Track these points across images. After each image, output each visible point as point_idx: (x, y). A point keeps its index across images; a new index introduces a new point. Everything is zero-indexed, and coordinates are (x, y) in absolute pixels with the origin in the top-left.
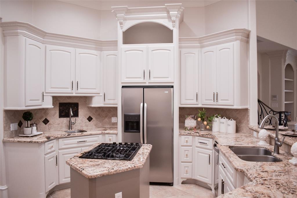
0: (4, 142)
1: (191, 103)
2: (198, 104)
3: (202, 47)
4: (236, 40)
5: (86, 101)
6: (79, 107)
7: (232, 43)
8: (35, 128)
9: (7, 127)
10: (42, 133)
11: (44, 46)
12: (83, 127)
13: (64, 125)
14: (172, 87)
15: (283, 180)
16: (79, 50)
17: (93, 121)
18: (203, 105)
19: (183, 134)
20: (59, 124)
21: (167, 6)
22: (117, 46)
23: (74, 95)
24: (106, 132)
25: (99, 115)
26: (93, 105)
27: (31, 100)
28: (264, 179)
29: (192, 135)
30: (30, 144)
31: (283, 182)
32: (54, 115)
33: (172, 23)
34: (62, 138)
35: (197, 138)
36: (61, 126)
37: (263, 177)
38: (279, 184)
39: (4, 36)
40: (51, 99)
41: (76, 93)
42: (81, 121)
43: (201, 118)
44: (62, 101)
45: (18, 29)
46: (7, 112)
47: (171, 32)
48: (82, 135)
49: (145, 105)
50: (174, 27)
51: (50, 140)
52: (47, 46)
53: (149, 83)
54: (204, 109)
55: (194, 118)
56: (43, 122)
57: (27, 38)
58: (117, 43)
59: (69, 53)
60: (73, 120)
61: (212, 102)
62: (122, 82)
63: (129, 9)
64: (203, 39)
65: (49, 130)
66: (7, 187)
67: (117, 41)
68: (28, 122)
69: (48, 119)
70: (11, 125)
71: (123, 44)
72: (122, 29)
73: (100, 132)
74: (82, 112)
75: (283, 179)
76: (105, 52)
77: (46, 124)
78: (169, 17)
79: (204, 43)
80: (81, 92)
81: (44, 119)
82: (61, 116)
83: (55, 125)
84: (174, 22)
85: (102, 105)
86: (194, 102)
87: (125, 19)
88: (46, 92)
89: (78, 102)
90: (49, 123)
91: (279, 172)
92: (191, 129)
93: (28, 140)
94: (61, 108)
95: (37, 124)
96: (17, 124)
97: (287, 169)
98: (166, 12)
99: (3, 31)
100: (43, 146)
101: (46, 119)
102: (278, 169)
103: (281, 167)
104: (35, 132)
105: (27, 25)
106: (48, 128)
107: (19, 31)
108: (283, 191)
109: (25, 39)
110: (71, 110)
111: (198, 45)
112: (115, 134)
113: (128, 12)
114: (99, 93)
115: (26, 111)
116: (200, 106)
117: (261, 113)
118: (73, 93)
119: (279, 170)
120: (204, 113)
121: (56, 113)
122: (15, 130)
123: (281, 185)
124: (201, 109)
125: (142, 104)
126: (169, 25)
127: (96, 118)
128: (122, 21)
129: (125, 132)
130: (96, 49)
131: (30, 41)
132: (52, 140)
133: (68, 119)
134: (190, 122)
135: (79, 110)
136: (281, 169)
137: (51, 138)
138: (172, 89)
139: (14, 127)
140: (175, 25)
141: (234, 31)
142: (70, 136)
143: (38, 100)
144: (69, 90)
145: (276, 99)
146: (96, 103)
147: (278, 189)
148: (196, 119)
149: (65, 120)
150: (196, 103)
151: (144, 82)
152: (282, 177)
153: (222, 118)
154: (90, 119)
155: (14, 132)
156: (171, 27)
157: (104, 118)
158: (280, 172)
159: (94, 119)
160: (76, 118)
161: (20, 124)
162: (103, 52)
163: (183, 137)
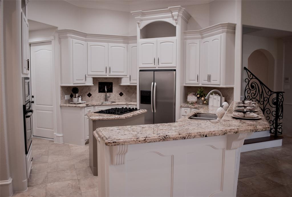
0: (61, 107)
1: (193, 82)
2: (199, 84)
3: (202, 38)
4: (223, 32)
5: (118, 81)
6: (113, 86)
7: (220, 35)
8: (80, 98)
9: (63, 97)
10: (85, 102)
11: (86, 43)
12: (116, 100)
13: (102, 98)
14: (175, 70)
16: (111, 44)
17: (123, 96)
18: (202, 84)
19: (183, 106)
20: (98, 97)
21: (171, 8)
22: (137, 40)
23: (108, 76)
24: (129, 103)
25: (128, 91)
26: (122, 84)
27: (77, 80)
29: (190, 108)
30: (75, 108)
32: (95, 91)
33: (175, 21)
34: (97, 106)
35: (193, 109)
36: (100, 99)
39: (60, 39)
40: (92, 79)
41: (109, 75)
42: (114, 95)
43: (200, 95)
44: (100, 81)
45: (67, 34)
46: (63, 87)
47: (175, 28)
48: (111, 104)
49: (155, 84)
50: (176, 24)
51: (89, 106)
52: (88, 42)
53: (158, 67)
54: (202, 88)
55: (195, 95)
56: (87, 95)
57: (73, 39)
58: (137, 38)
59: (104, 47)
60: (108, 94)
61: (206, 82)
62: (140, 67)
63: (144, 13)
64: (203, 31)
65: (92, 101)
66: (62, 135)
67: (136, 36)
68: (75, 94)
69: (91, 93)
70: (66, 96)
71: (140, 39)
72: (139, 27)
73: (125, 103)
74: (115, 89)
76: (130, 44)
77: (89, 97)
78: (173, 17)
79: (204, 34)
80: (113, 74)
81: (88, 93)
82: (100, 92)
83: (96, 98)
84: (176, 20)
85: (129, 84)
86: (196, 82)
87: (142, 20)
88: (88, 74)
89: (112, 82)
90: (91, 96)
92: (192, 103)
93: (75, 105)
94: (100, 86)
95: (82, 96)
96: (70, 95)
98: (170, 13)
99: (59, 35)
100: (83, 110)
101: (89, 93)
104: (80, 101)
105: (73, 31)
106: (91, 99)
107: (68, 35)
109: (72, 40)
110: (106, 87)
111: (200, 36)
112: (135, 105)
113: (143, 14)
114: (126, 76)
115: (74, 87)
116: (200, 85)
117: (262, 93)
118: (107, 75)
120: (202, 90)
121: (96, 89)
122: (68, 100)
124: (200, 87)
125: (153, 83)
126: (173, 23)
127: (126, 94)
128: (139, 21)
129: (141, 103)
130: (124, 43)
131: (75, 41)
132: (90, 106)
133: (105, 93)
134: (192, 98)
135: (113, 88)
137: (89, 105)
138: (175, 72)
139: (67, 97)
140: (177, 22)
141: (221, 25)
142: (103, 105)
143: (83, 80)
144: (104, 73)
145: (288, 81)
146: (125, 82)
148: (197, 96)
149: (103, 95)
150: (197, 83)
151: (155, 67)
153: (216, 95)
154: (121, 94)
155: (67, 101)
156: (175, 24)
157: (132, 94)
159: (124, 94)
160: (111, 93)
161: (72, 96)
162: (129, 44)
163: (183, 109)
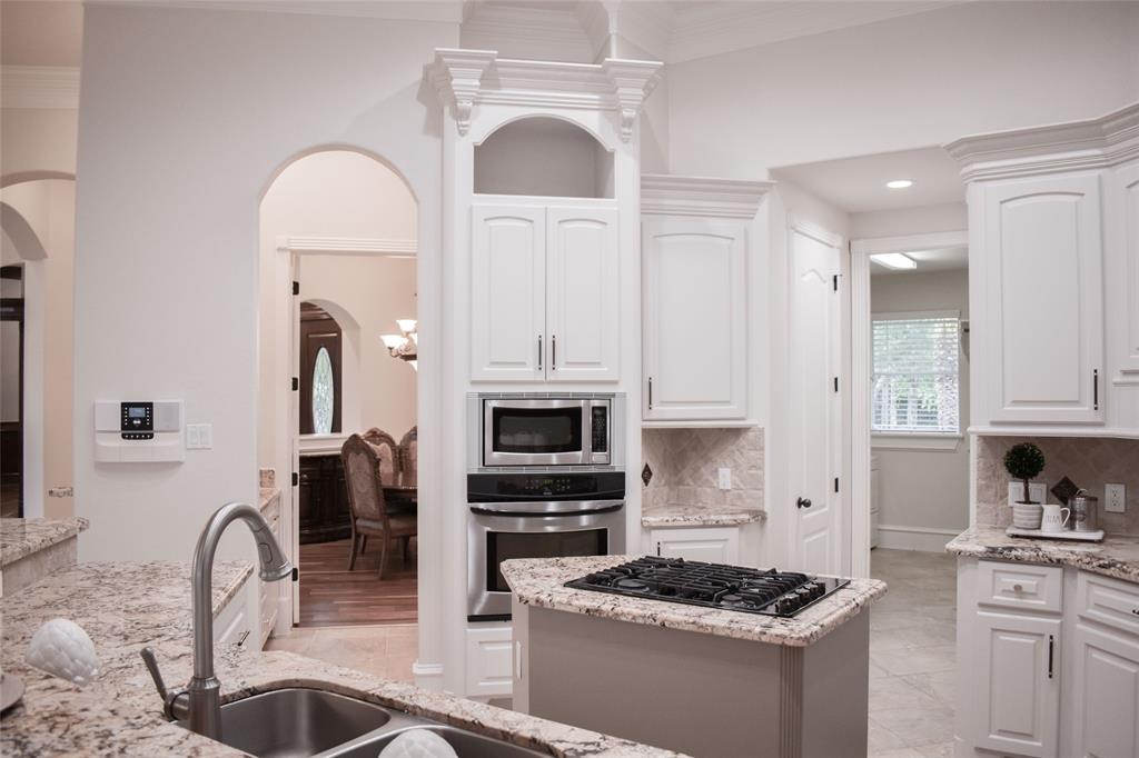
15: (109, 648)
28: (163, 638)
31: (107, 643)
37: (172, 642)
38: (116, 635)
75: (109, 651)
91: (132, 667)
97: (106, 685)
102: (138, 676)
103: (132, 689)
108: (100, 625)
119: (135, 675)
123: (108, 635)
136: (131, 680)
147: (114, 627)
152: (117, 656)
158: (126, 671)
